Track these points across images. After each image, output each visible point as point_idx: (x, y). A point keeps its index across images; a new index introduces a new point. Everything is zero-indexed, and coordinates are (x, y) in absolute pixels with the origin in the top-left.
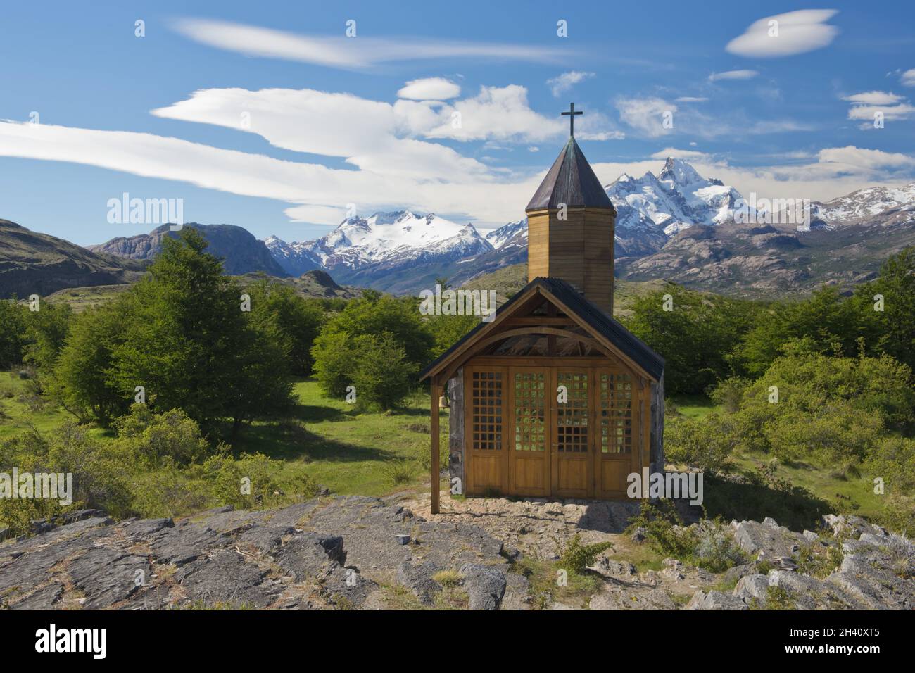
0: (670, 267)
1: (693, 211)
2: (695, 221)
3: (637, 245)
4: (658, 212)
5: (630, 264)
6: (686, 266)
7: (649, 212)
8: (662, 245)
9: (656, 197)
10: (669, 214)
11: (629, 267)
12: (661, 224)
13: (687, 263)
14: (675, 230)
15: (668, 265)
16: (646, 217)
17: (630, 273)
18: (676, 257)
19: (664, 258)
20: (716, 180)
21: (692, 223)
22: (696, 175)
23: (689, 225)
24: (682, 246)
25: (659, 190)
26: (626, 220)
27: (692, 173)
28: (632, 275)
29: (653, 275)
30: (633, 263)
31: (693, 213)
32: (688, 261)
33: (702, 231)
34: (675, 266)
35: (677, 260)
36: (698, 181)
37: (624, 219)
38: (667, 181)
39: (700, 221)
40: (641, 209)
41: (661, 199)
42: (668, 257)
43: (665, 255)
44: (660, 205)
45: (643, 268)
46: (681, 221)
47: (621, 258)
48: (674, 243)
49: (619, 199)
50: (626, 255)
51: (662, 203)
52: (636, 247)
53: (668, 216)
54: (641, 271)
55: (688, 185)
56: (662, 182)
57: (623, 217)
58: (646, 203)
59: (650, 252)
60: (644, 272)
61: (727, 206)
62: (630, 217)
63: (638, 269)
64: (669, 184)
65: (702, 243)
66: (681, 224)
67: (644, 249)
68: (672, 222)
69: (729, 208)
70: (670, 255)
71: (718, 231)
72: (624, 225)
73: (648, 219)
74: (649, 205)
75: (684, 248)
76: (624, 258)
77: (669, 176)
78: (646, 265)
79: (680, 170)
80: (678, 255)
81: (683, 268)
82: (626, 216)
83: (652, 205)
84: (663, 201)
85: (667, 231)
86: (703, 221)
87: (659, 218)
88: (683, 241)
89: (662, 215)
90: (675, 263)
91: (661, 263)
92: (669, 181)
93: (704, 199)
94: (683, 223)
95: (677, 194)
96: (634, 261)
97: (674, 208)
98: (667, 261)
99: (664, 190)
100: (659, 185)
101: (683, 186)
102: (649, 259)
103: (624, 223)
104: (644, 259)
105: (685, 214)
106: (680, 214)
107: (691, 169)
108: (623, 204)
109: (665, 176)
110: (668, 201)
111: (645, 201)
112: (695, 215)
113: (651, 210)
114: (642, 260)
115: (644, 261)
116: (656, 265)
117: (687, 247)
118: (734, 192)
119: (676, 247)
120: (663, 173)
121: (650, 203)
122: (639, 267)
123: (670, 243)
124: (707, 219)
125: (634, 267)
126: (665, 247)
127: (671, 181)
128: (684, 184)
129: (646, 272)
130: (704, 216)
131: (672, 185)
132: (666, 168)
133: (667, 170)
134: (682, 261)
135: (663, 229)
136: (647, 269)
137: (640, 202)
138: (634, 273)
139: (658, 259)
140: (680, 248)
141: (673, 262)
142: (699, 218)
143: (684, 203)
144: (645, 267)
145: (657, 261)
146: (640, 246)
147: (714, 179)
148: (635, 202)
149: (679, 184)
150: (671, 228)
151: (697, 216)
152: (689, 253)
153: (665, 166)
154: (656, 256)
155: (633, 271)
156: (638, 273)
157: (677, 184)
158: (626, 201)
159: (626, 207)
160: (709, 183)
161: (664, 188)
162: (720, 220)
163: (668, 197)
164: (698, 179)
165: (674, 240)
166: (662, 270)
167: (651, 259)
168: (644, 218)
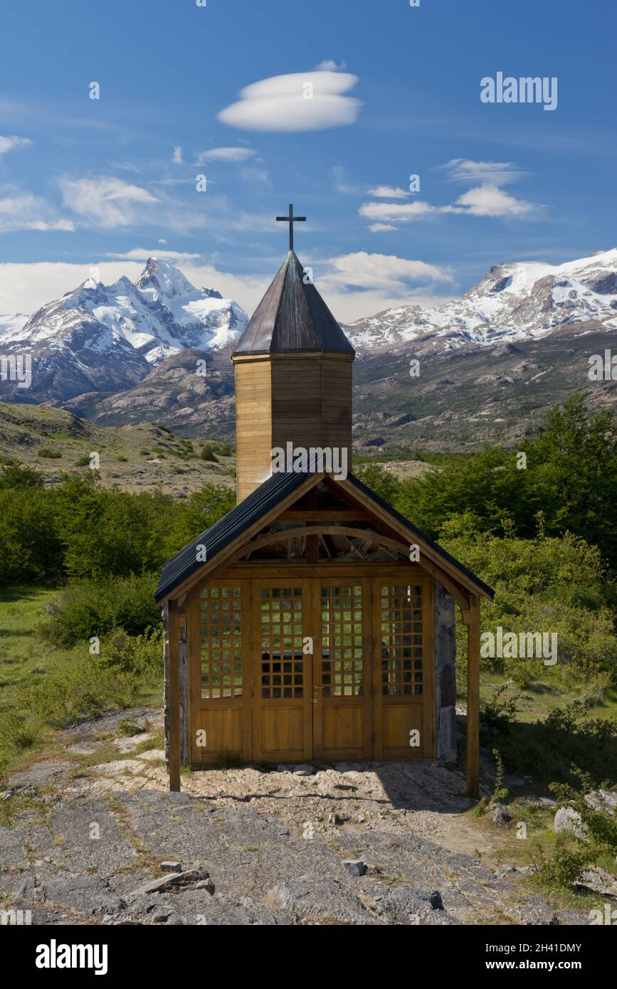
0: (155, 406)
1: (183, 331)
2: (185, 345)
3: (109, 376)
4: (137, 331)
5: (99, 402)
6: (176, 405)
7: (125, 331)
8: (144, 376)
9: (133, 312)
10: (151, 334)
11: (98, 406)
12: (140, 349)
13: (176, 401)
14: (160, 356)
15: (151, 403)
16: (121, 338)
17: (101, 415)
18: (162, 393)
19: (145, 394)
20: (212, 291)
21: (182, 347)
22: (186, 283)
23: (178, 350)
24: (170, 378)
25: (137, 302)
26: (94, 342)
27: (181, 280)
28: (103, 416)
29: (132, 417)
30: (105, 401)
31: (183, 334)
32: (178, 398)
34: (160, 405)
35: (163, 397)
36: (189, 291)
37: (90, 341)
38: (148, 290)
39: (192, 344)
40: (113, 327)
41: (141, 314)
42: (152, 393)
43: (147, 390)
44: (141, 322)
45: (119, 408)
46: (167, 345)
47: (88, 394)
48: (158, 374)
49: (84, 312)
50: (94, 389)
51: (141, 319)
52: (107, 378)
53: (150, 338)
54: (116, 411)
55: (176, 296)
56: (142, 291)
57: (91, 337)
58: (121, 319)
59: (128, 385)
60: (119, 412)
61: (227, 326)
62: (99, 338)
63: (111, 409)
64: (151, 294)
66: (168, 348)
67: (119, 381)
68: (156, 346)
69: (229, 328)
70: (153, 390)
71: (216, 358)
72: (92, 349)
73: (123, 341)
74: (124, 322)
75: (172, 381)
76: (92, 393)
77: (151, 283)
78: (122, 403)
79: (165, 276)
80: (164, 390)
81: (172, 408)
82: (94, 336)
83: (129, 322)
84: (143, 317)
85: (150, 357)
86: (196, 345)
87: (139, 340)
88: (171, 372)
89: (142, 335)
90: (161, 401)
91: (142, 400)
92: (151, 290)
93: (197, 315)
94: (171, 348)
95: (162, 307)
96: (106, 397)
97: (160, 327)
98: (150, 398)
99: (144, 303)
100: (138, 295)
101: (169, 297)
102: (126, 395)
103: (91, 346)
104: (119, 395)
105: (173, 335)
106: (166, 336)
107: (180, 275)
108: (90, 320)
109: (145, 282)
110: (149, 317)
111: (119, 316)
112: (185, 337)
113: (127, 328)
114: (116, 396)
115: (120, 398)
116: (135, 404)
117: (176, 380)
118: (237, 308)
119: (161, 379)
120: (143, 279)
121: (126, 319)
122: (113, 406)
123: (154, 374)
124: (201, 343)
125: (107, 406)
126: (147, 378)
127: (153, 290)
128: (171, 295)
129: (122, 413)
130: (197, 339)
131: (154, 296)
132: (147, 272)
133: (148, 276)
134: (170, 398)
135: (144, 355)
136: (124, 409)
137: (113, 318)
138: (106, 414)
139: (139, 396)
140: (168, 381)
141: (158, 400)
142: (191, 341)
143: (171, 321)
144: (121, 406)
145: (137, 398)
146: (114, 377)
147: (210, 289)
148: (105, 318)
149: (164, 295)
150: (155, 353)
151: (189, 338)
152: (179, 388)
153: (146, 270)
154: (136, 391)
155: (104, 411)
156: (112, 414)
157: (162, 294)
158: (93, 315)
159: (94, 324)
160: (203, 294)
161: (145, 299)
162: (218, 344)
163: (150, 312)
164: (189, 289)
165: (159, 370)
166: (143, 410)
167: (129, 395)
168: (118, 340)
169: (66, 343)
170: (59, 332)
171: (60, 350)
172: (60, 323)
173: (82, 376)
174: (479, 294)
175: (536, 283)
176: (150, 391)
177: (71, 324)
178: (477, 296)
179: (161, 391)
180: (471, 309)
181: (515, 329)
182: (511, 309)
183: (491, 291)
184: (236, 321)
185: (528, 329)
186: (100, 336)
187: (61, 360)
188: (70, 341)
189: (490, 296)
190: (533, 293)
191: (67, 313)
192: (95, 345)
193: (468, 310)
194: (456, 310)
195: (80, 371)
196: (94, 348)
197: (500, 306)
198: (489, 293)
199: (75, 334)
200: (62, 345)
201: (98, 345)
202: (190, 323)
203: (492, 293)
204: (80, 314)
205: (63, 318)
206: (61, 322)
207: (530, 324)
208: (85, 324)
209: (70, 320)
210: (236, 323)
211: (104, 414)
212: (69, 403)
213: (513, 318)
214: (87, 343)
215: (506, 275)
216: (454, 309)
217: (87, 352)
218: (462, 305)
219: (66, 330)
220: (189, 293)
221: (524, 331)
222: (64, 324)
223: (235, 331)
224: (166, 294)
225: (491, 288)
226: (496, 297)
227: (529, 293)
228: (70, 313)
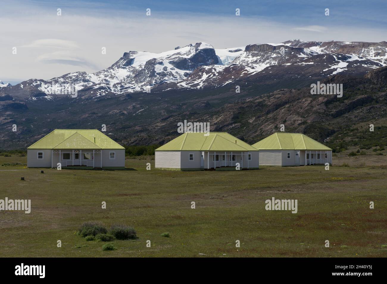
174: (117, 67)
175: (147, 62)
178: (116, 68)
180: (113, 74)
181: (134, 85)
182: (134, 75)
183: (124, 65)
185: (142, 86)
189: (123, 68)
190: (145, 67)
193: (111, 75)
194: (105, 75)
197: (128, 73)
198: (123, 66)
203: (124, 67)
207: (143, 84)
213: (135, 80)
215: (131, 58)
216: (104, 74)
218: (108, 72)
221: (139, 87)
225: (124, 64)
226: (126, 69)
227: (143, 67)
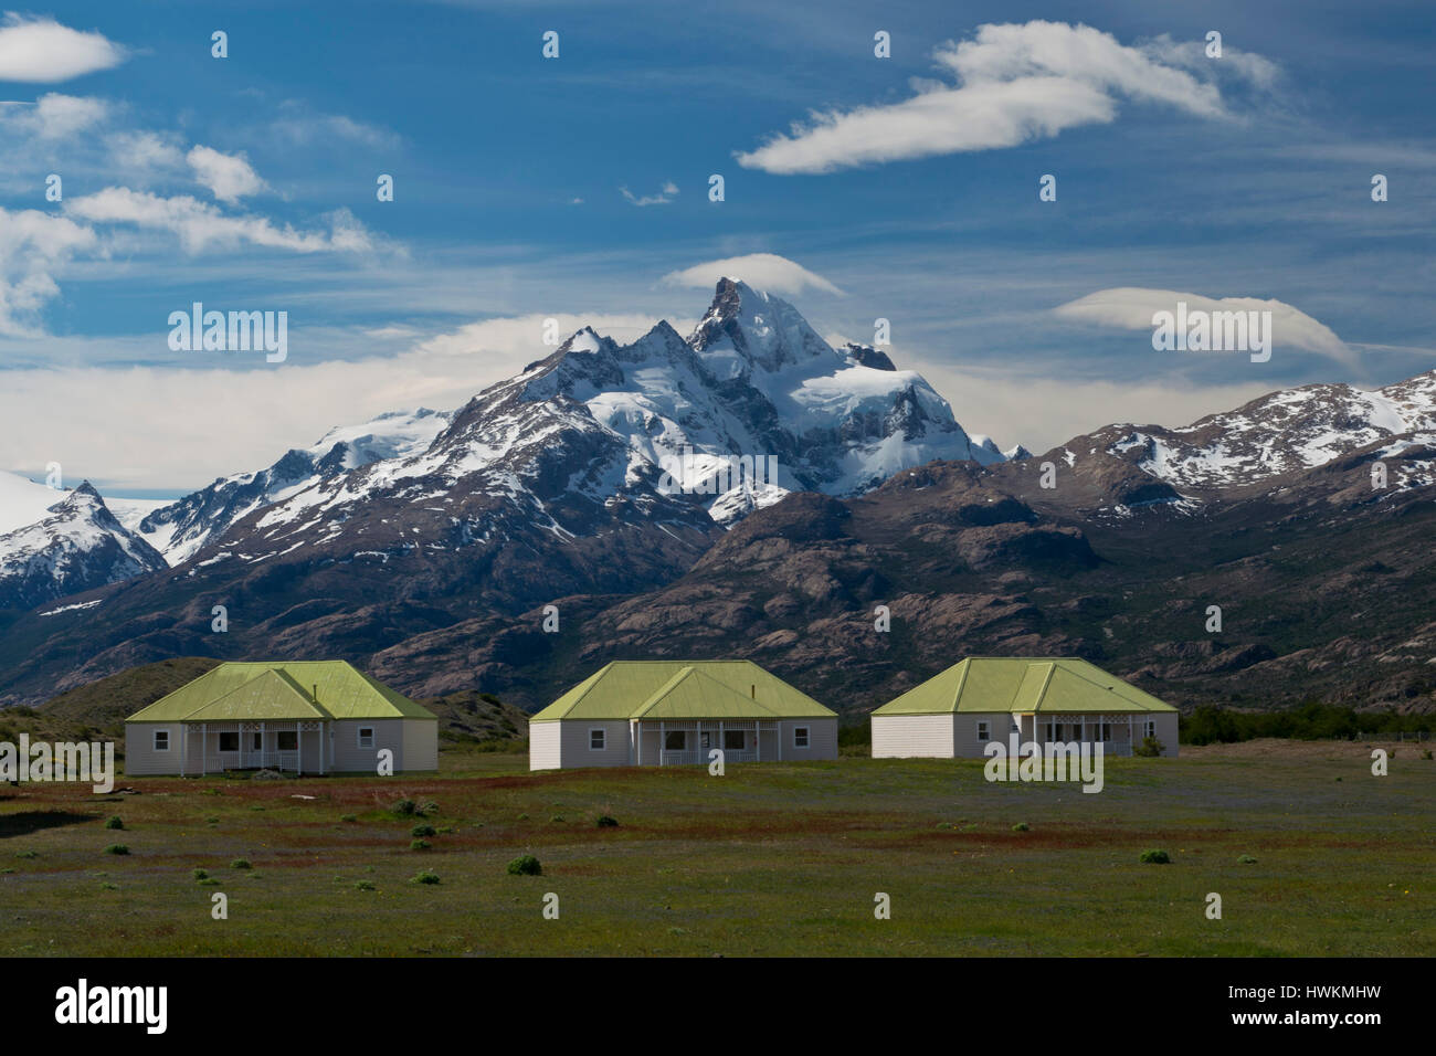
0: (715, 627)
1: (804, 446)
2: (803, 479)
3: (622, 554)
5: (591, 617)
6: (760, 623)
7: (658, 448)
8: (703, 550)
9: (682, 405)
13: (762, 615)
14: (742, 506)
15: (704, 620)
16: (651, 467)
17: (591, 647)
18: (729, 598)
19: (693, 600)
20: (869, 351)
21: (797, 485)
22: (809, 336)
23: (785, 491)
24: (753, 561)
25: (693, 382)
26: (591, 477)
27: (796, 327)
28: (595, 651)
29: (661, 651)
30: (604, 614)
31: (799, 454)
32: (767, 606)
33: (812, 515)
34: (725, 624)
35: (731, 607)
36: (815, 354)
37: (582, 474)
38: (717, 353)
39: (821, 478)
40: (635, 439)
41: (700, 410)
42: (708, 596)
43: (698, 590)
45: (633, 631)
47: (567, 599)
48: (728, 551)
49: (569, 409)
50: (586, 586)
51: (701, 420)
52: (618, 560)
54: (625, 639)
55: (784, 366)
56: (703, 356)
57: (583, 467)
58: (655, 422)
59: (661, 575)
60: (632, 642)
61: (899, 434)
62: (601, 468)
63: (616, 634)
64: (725, 363)
65: (810, 552)
66: (761, 488)
67: (645, 566)
69: (907, 439)
70: (712, 588)
71: (864, 512)
72: (585, 492)
73: (657, 475)
74: (661, 429)
75: (757, 567)
76: (575, 598)
77: (726, 339)
78: (639, 620)
79: (759, 319)
80: (736, 590)
81: (751, 632)
82: (590, 463)
83: (671, 427)
84: (707, 415)
85: (717, 513)
86: (830, 480)
88: (755, 547)
90: (726, 615)
91: (684, 613)
92: (725, 353)
93: (831, 409)
94: (769, 487)
95: (751, 393)
96: (605, 607)
97: (745, 439)
98: (702, 608)
99: (710, 382)
100: (693, 362)
101: (769, 369)
102: (649, 602)
103: (583, 485)
104: (636, 600)
107: (794, 317)
108: (581, 426)
109: (711, 335)
110: (721, 416)
111: (649, 415)
112: (805, 461)
113: (669, 444)
114: (629, 603)
115: (636, 609)
116: (668, 622)
117: (766, 565)
118: (923, 390)
119: (733, 562)
120: (708, 327)
121: (665, 421)
122: (621, 627)
123: (716, 551)
124: (842, 474)
125: (605, 626)
126: (703, 562)
127: (731, 353)
128: (772, 363)
129: (640, 641)
130: (834, 465)
131: (733, 366)
132: (717, 311)
133: (720, 319)
134: (747, 609)
135: (705, 506)
136: (642, 633)
137: (635, 420)
138: (603, 647)
139: (677, 603)
140: (749, 568)
141: (721, 613)
142: (817, 469)
143: (771, 423)
144: (637, 627)
145: (674, 608)
146: (633, 559)
147: (864, 347)
148: (618, 420)
149: (755, 363)
150: (732, 501)
151: (813, 463)
152: (769, 585)
153: (714, 307)
154: (672, 594)
155: (598, 640)
156: (615, 646)
157: (751, 361)
158: (589, 414)
159: (591, 435)
160: (849, 360)
161: (710, 374)
162: (880, 475)
163: (722, 403)
164: (813, 349)
165: (729, 542)
166: (686, 635)
167: (658, 601)
168: (645, 470)
169: (525, 481)
170: (510, 454)
171: (512, 496)
172: (513, 434)
173: (558, 557)
176: (705, 593)
177: (538, 437)
179: (728, 591)
184: (924, 422)
186: (603, 462)
187: (516, 522)
188: (535, 474)
191: (530, 409)
192: (592, 485)
195: (557, 542)
196: (593, 491)
199: (545, 456)
200: (515, 485)
201: (599, 484)
202: (816, 429)
204: (557, 413)
205: (520, 421)
206: (516, 432)
208: (569, 435)
209: (537, 428)
210: (923, 427)
211: (598, 645)
212: (521, 622)
214: (575, 479)
216: (1428, 390)
217: (575, 500)
219: (527, 451)
220: (818, 357)
222: (523, 435)
223: (922, 446)
224: (761, 360)
228: (536, 410)
